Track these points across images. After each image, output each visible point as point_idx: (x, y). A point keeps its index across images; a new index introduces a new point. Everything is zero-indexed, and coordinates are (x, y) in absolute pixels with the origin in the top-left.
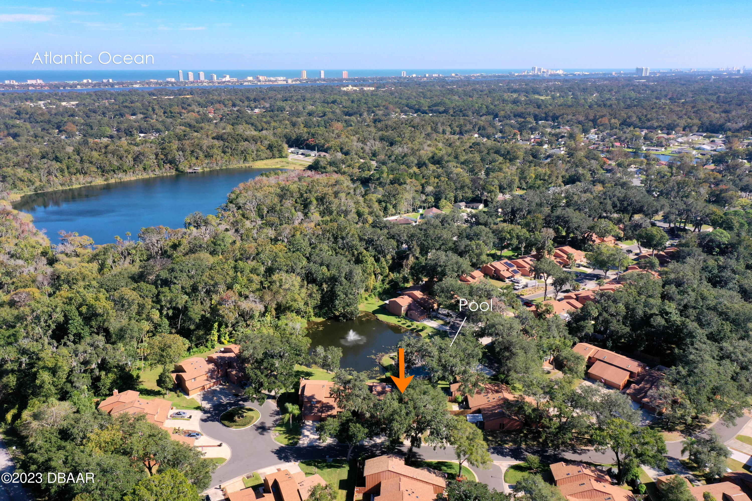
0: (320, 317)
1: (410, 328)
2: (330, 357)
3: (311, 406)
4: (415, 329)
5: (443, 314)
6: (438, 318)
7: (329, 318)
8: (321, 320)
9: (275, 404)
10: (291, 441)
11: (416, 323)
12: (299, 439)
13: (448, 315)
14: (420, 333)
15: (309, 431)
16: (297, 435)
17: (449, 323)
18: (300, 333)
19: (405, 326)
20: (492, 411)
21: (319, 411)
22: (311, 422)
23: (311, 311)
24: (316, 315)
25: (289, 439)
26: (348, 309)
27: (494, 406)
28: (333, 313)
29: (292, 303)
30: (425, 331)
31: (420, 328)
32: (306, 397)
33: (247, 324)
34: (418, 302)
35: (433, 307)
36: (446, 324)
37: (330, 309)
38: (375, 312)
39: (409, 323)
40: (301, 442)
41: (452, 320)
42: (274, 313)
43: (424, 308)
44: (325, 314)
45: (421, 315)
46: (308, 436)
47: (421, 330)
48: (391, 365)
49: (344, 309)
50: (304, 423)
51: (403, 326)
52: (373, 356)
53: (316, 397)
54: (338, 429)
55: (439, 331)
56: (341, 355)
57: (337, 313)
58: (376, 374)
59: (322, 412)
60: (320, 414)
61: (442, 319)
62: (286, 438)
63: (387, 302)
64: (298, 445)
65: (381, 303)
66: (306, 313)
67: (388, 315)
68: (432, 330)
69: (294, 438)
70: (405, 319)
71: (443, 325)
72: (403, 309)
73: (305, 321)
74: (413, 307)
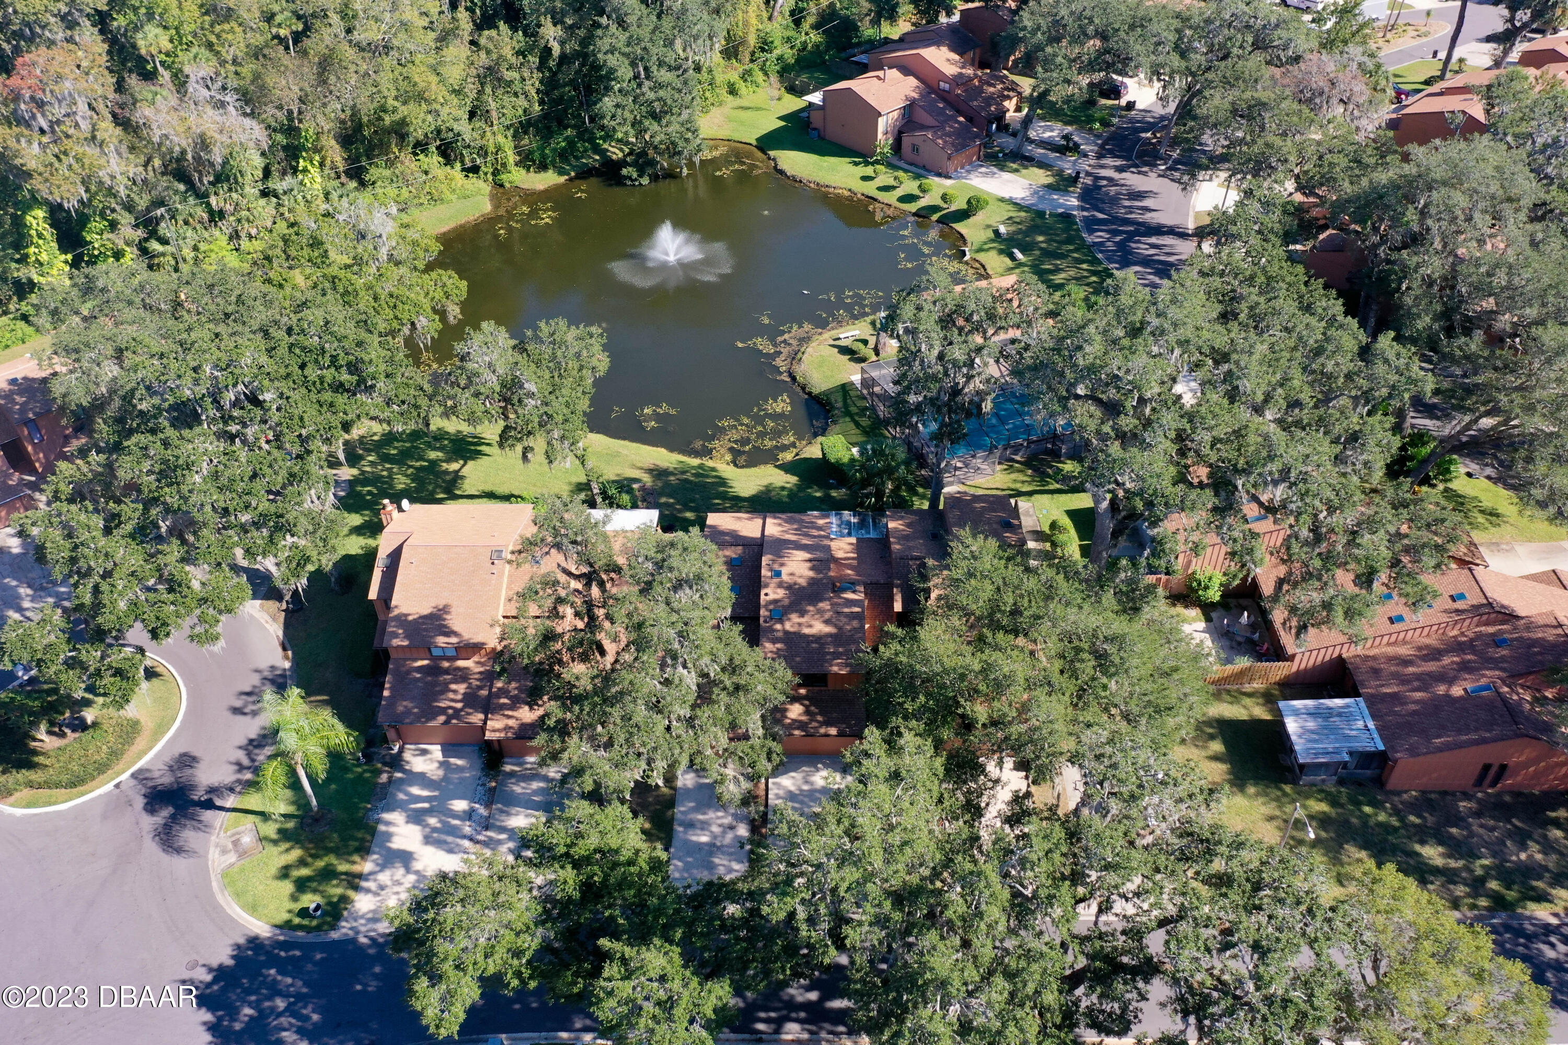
0: (543, 167)
1: (913, 207)
2: (531, 387)
3: (434, 670)
4: (935, 209)
5: (1044, 144)
6: (1028, 161)
7: (584, 174)
8: (549, 179)
9: (276, 630)
10: (310, 900)
11: (938, 186)
12: (354, 881)
13: (1067, 147)
14: (960, 227)
15: (416, 818)
16: (343, 852)
17: (1074, 179)
18: (403, 253)
19: (891, 198)
20: (1426, 681)
21: (471, 700)
22: (436, 751)
23: (508, 145)
24: (527, 160)
25: (302, 885)
26: (655, 132)
27: (1433, 654)
28: (597, 149)
29: (403, 110)
30: (979, 218)
31: (959, 204)
32: (402, 620)
33: (211, 212)
34: (943, 96)
35: (1000, 117)
36: (1064, 183)
37: (585, 135)
38: (768, 142)
39: (910, 186)
40: (363, 903)
41: (1085, 165)
42: (336, 154)
43: (970, 119)
44: (563, 155)
45: (960, 147)
46: (405, 858)
47: (963, 215)
48: (845, 389)
49: (640, 133)
50: (396, 762)
51: (882, 196)
52: (763, 345)
53: (455, 621)
54: (531, 943)
55: (1041, 214)
56: (602, 362)
57: (616, 153)
58: (777, 434)
59: (488, 707)
60: (477, 718)
61: (1042, 165)
62: (284, 872)
63: (816, 98)
64: (345, 929)
65: (793, 104)
66: (483, 151)
67: (822, 152)
68: (1007, 212)
69: (328, 874)
70: (891, 166)
71: (1049, 187)
72: (882, 124)
73: (481, 187)
74: (923, 117)
